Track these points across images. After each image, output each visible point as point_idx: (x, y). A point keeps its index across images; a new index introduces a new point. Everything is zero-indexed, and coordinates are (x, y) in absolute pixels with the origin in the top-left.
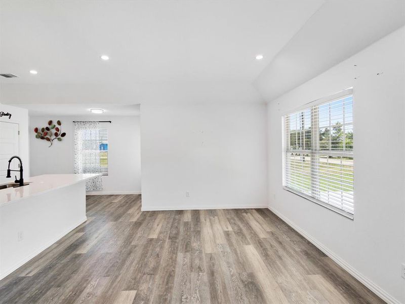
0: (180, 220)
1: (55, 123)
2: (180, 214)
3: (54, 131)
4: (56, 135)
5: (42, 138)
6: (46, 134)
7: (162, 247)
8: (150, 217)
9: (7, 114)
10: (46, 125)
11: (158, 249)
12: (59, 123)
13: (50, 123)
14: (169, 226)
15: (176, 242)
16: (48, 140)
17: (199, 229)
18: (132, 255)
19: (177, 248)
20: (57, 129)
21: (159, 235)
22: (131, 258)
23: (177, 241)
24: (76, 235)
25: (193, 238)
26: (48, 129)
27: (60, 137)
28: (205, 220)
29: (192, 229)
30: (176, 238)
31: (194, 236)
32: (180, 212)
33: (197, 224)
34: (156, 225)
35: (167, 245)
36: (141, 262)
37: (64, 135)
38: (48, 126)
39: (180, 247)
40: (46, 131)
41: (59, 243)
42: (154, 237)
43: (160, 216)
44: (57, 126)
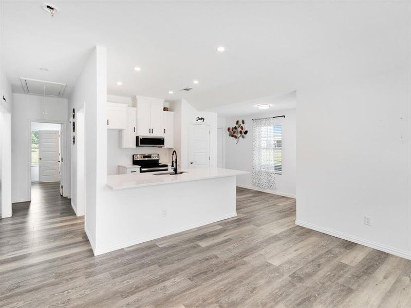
0: (336, 256)
1: (240, 123)
2: (346, 248)
3: (239, 129)
4: (241, 132)
5: (232, 136)
6: (234, 132)
7: (269, 283)
8: (298, 235)
9: (201, 119)
10: (235, 125)
11: (262, 282)
12: (243, 122)
13: (237, 122)
14: (311, 258)
15: (294, 286)
16: (236, 137)
17: (353, 287)
18: (232, 271)
19: (287, 295)
20: (242, 128)
21: (283, 264)
22: (227, 274)
23: (299, 285)
24: (215, 227)
25: (328, 294)
26: (236, 128)
27: (243, 134)
28: (385, 278)
29: (341, 281)
30: (301, 280)
31: (333, 294)
32: (350, 245)
33: (358, 277)
34: (294, 249)
35: (278, 283)
36: (229, 285)
37: (246, 132)
38: (236, 125)
39: (292, 297)
40: (234, 130)
41: (199, 229)
42: (274, 264)
43: (313, 239)
44: (242, 125)
